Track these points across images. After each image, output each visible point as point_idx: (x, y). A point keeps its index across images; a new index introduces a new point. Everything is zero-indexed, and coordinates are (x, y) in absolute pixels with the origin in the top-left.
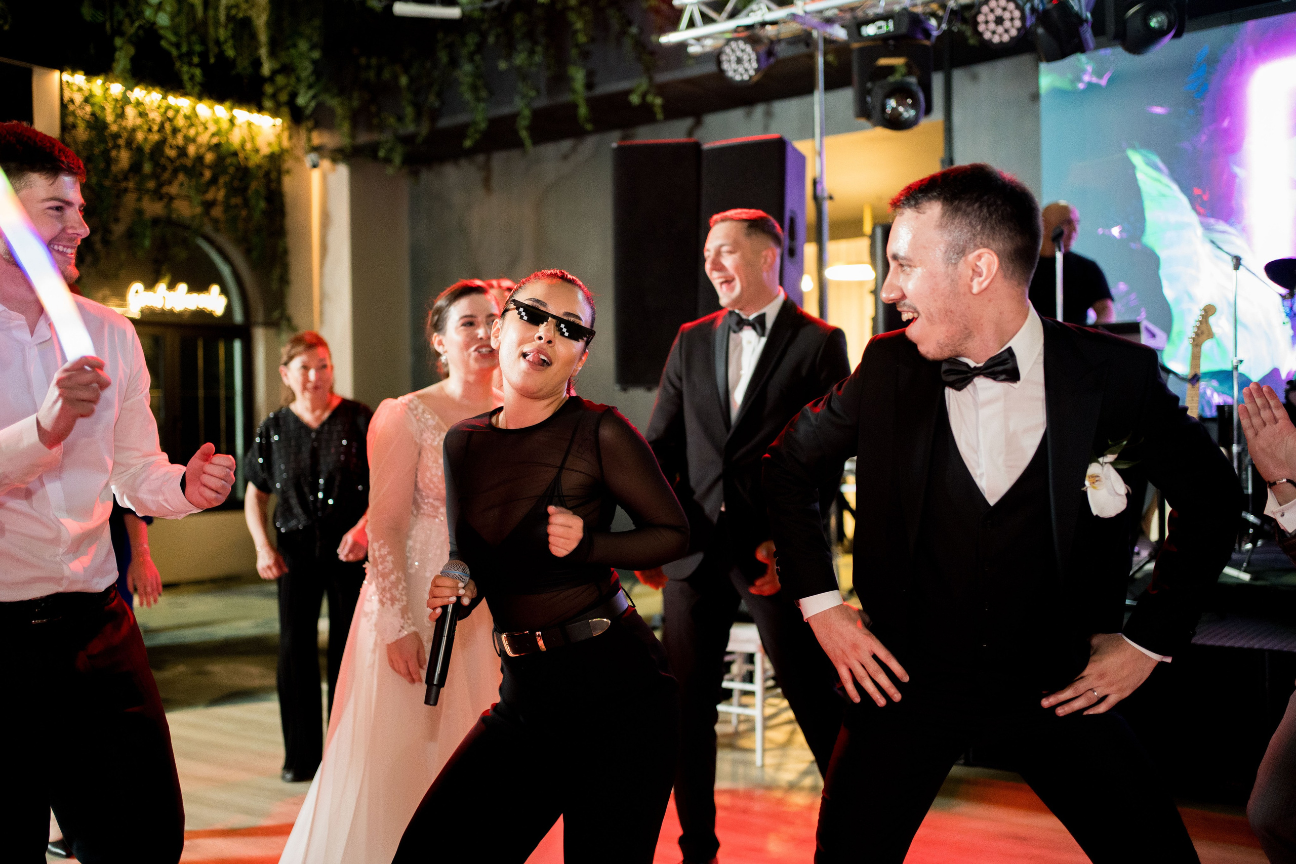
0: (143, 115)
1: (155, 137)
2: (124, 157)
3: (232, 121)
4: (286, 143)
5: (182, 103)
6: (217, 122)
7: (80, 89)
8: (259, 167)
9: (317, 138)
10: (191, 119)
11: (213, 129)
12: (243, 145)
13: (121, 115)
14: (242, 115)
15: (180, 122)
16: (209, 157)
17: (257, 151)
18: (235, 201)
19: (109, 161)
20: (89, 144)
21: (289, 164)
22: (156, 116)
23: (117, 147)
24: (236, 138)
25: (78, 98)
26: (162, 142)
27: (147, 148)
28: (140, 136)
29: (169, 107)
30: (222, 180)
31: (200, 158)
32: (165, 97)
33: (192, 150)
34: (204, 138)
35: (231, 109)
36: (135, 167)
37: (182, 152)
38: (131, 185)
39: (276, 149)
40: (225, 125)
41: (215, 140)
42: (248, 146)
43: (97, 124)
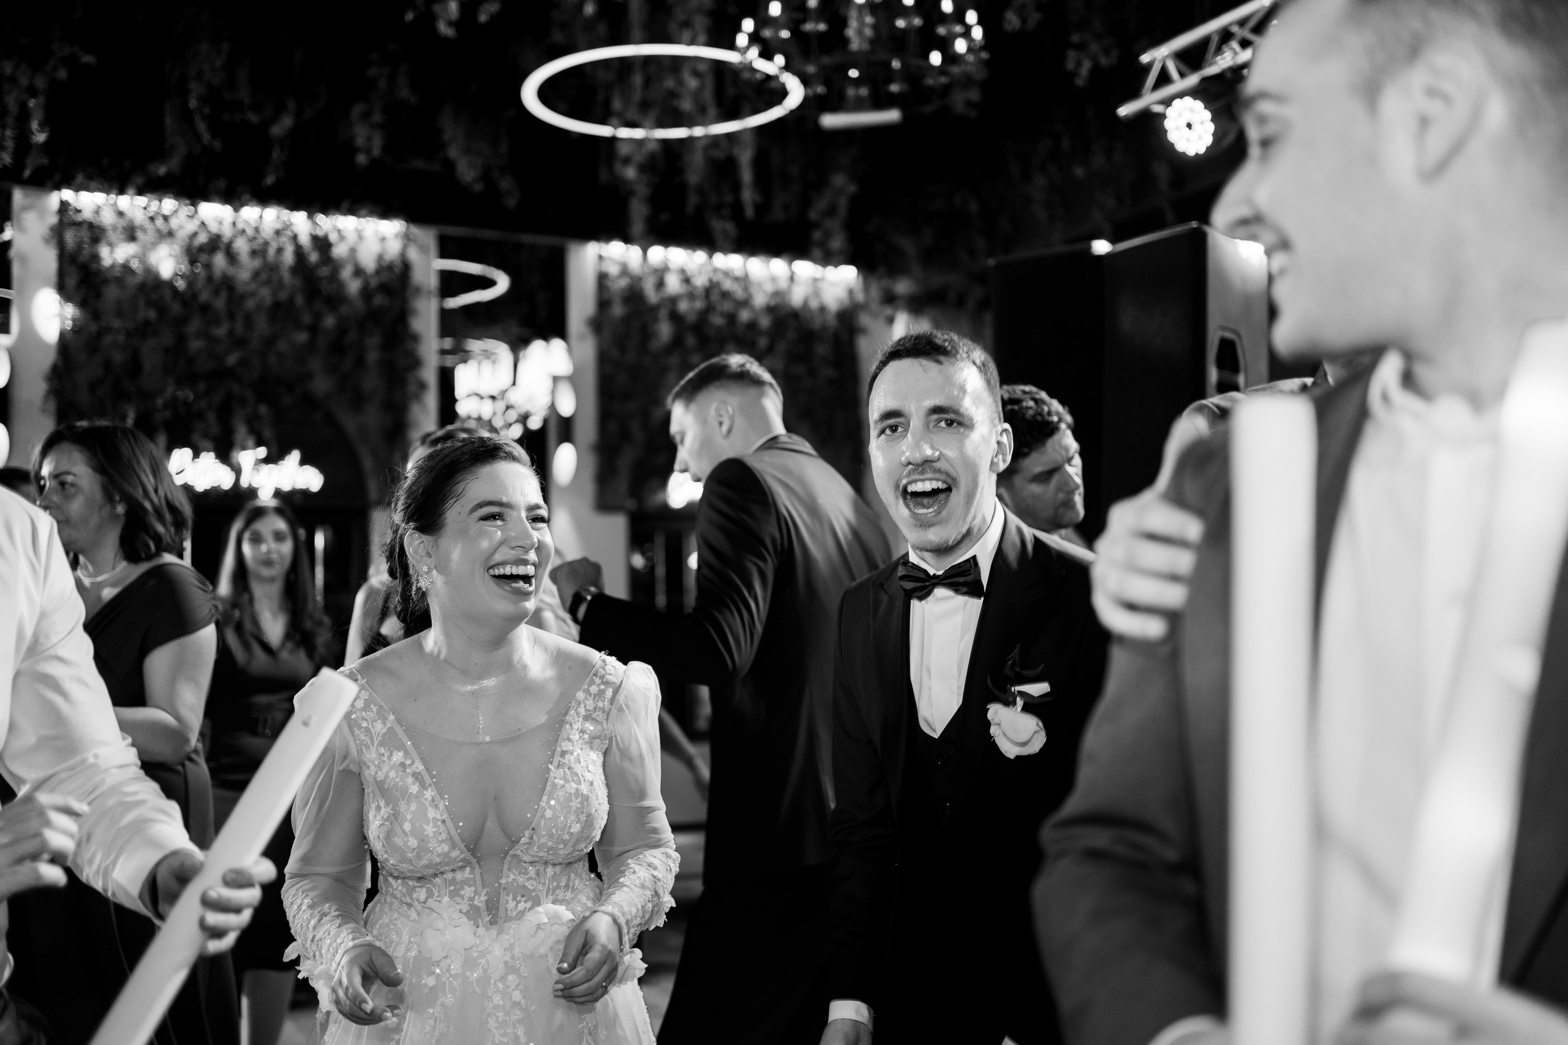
0: (687, 280)
1: (699, 305)
2: (665, 330)
3: (792, 278)
4: (860, 297)
5: (731, 262)
6: (774, 279)
7: (617, 263)
8: (824, 328)
9: (903, 287)
10: (744, 280)
11: (769, 288)
12: (806, 303)
13: (660, 284)
14: (805, 268)
15: (728, 285)
16: (765, 322)
17: (823, 309)
18: (800, 369)
19: (646, 334)
20: (626, 320)
21: (864, 320)
22: (700, 281)
23: (656, 320)
24: (797, 297)
25: (613, 270)
26: (709, 309)
27: (692, 318)
28: (683, 306)
29: (716, 270)
30: (781, 347)
31: (752, 326)
32: (711, 257)
33: (745, 316)
34: (760, 300)
35: (790, 262)
36: (677, 342)
37: (732, 318)
38: (674, 360)
39: (847, 302)
40: (783, 284)
41: (773, 303)
42: (814, 304)
43: (634, 296)
